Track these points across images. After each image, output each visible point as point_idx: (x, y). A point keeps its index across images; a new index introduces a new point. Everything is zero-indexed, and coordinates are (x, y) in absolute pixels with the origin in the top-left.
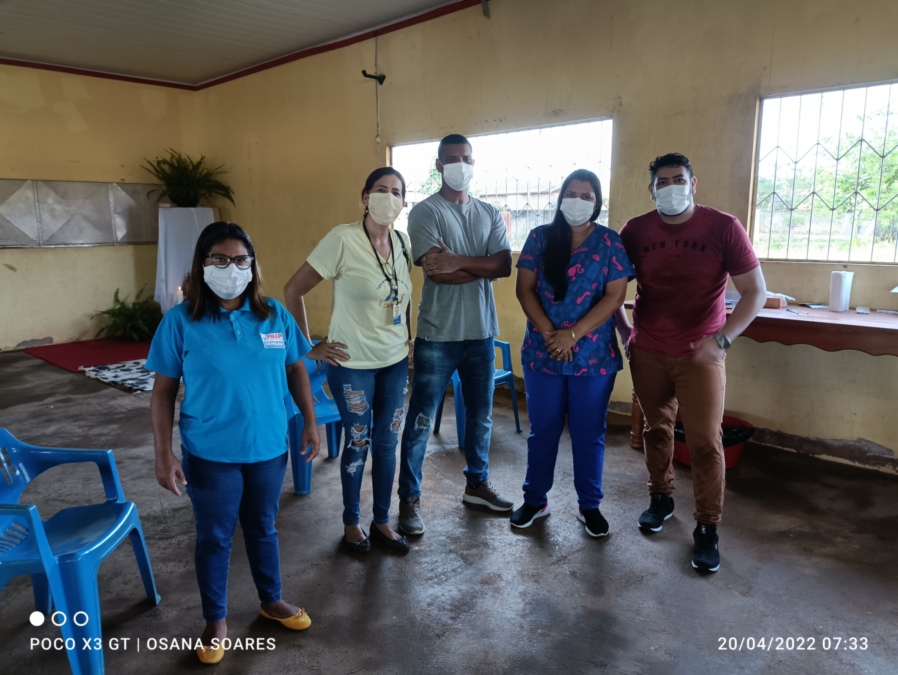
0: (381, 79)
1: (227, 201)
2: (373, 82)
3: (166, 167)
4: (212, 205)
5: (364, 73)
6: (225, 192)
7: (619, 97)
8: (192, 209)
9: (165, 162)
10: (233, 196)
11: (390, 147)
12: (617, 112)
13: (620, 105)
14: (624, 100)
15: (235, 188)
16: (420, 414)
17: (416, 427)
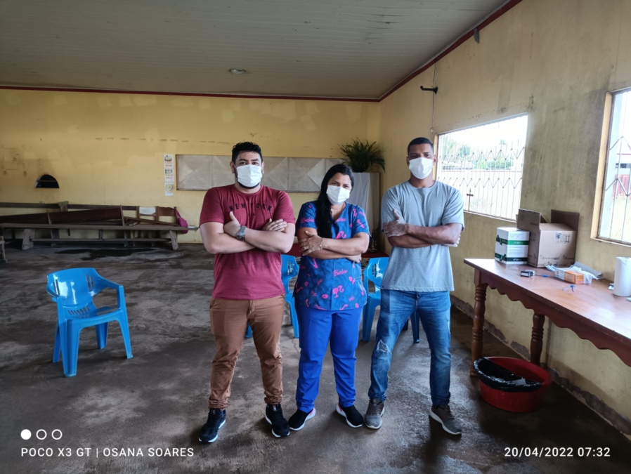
0: (435, 90)
2: (432, 92)
3: (350, 149)
4: (372, 172)
5: (422, 87)
7: (532, 97)
8: (359, 173)
9: (350, 146)
10: (385, 166)
11: (438, 136)
12: (530, 108)
13: (533, 102)
14: (535, 99)
15: (386, 161)
16: (381, 341)
17: (378, 348)
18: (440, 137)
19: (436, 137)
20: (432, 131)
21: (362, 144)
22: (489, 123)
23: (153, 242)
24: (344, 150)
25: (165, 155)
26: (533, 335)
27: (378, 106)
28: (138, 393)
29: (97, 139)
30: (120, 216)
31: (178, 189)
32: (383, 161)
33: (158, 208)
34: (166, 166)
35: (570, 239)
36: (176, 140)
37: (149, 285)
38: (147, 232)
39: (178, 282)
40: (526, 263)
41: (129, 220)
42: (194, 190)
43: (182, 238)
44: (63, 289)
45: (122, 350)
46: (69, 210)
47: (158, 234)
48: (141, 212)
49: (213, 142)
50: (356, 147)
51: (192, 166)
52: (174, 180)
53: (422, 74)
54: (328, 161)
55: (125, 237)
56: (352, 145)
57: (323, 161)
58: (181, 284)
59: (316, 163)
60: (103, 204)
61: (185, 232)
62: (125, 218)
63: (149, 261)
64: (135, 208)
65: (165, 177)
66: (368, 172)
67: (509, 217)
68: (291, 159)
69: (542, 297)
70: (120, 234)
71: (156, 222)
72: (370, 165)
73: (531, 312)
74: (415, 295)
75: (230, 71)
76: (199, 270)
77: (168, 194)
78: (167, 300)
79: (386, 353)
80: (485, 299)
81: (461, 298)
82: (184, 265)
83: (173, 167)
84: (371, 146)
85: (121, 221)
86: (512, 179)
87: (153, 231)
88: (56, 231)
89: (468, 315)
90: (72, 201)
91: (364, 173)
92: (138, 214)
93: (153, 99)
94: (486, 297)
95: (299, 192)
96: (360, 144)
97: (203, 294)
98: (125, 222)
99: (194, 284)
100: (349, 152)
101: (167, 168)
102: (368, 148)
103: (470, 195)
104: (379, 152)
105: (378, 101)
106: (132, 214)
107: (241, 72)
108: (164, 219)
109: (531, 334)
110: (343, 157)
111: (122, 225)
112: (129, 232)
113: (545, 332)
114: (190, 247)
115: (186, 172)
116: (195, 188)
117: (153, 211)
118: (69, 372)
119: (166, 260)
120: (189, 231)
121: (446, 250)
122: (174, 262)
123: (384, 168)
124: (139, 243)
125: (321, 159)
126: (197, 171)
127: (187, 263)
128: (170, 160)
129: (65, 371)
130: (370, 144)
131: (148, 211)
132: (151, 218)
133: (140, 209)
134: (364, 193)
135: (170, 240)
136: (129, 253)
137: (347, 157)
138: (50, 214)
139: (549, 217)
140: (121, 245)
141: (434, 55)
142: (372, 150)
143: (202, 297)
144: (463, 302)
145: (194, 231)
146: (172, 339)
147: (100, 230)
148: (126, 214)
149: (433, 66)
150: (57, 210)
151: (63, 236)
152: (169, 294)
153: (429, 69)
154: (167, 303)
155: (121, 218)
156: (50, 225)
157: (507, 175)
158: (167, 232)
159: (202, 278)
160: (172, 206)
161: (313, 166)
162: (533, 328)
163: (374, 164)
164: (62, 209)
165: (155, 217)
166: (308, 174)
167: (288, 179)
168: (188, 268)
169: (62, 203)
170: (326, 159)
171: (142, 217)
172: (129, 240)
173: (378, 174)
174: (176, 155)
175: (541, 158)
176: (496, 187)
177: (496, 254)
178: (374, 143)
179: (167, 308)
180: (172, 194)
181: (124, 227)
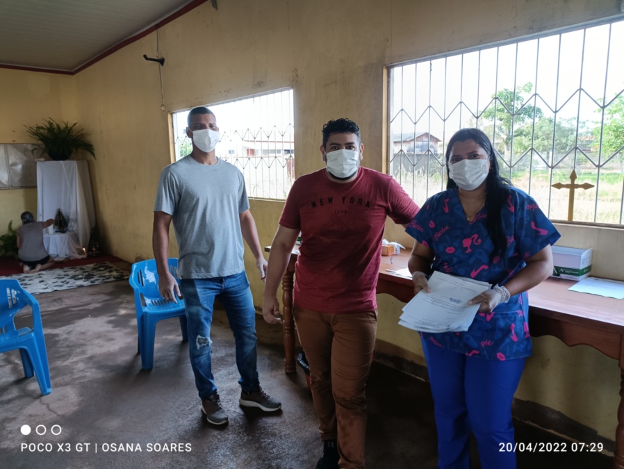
1: (90, 153)
4: (78, 159)
6: (89, 148)
8: (61, 162)
10: (95, 152)
15: (95, 146)
16: (199, 336)
24: (34, 133)
27: (72, 80)
32: (91, 146)
56: (45, 127)
66: (73, 159)
79: (208, 345)
91: (67, 162)
96: (55, 125)
102: (67, 130)
110: (33, 141)
123: (93, 155)
130: (69, 126)
142: (73, 133)
170: (5, 144)
173: (86, 162)
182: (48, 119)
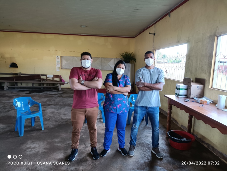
0: (154, 34)
1: (135, 62)
2: (153, 35)
3: (124, 55)
4: (131, 63)
5: (150, 33)
7: (189, 37)
9: (124, 54)
11: (155, 51)
12: (188, 41)
13: (189, 39)
14: (190, 38)
15: (136, 60)
16: (134, 124)
17: (133, 127)
18: (156, 51)
19: (154, 51)
20: (153, 49)
21: (128, 53)
22: (173, 46)
23: (52, 87)
24: (121, 55)
25: (57, 56)
26: (188, 123)
27: (134, 40)
28: (46, 143)
29: (32, 50)
30: (40, 78)
31: (61, 69)
32: (135, 59)
33: (54, 75)
34: (57, 60)
35: (202, 88)
36: (61, 51)
37: (50, 103)
38: (50, 84)
39: (61, 102)
40: (186, 96)
41: (43, 80)
42: (67, 69)
43: (62, 86)
44: (19, 104)
45: (40, 127)
46: (22, 76)
47: (54, 85)
48: (48, 77)
49: (74, 52)
50: (126, 54)
51: (67, 60)
52: (60, 65)
53: (150, 28)
54: (116, 59)
55: (42, 86)
56: (125, 54)
57: (114, 59)
58: (62, 103)
59: (111, 60)
60: (34, 74)
61: (64, 84)
62: (42, 79)
63: (50, 94)
64: (46, 75)
65: (57, 64)
66: (130, 63)
67: (180, 80)
68: (102, 58)
69: (192, 109)
70: (40, 84)
71: (53, 80)
72: (131, 61)
73: (188, 114)
74: (147, 108)
75: (81, 26)
76: (68, 98)
77: (58, 70)
78: (57, 109)
79: (136, 128)
80: (171, 109)
81: (163, 109)
82: (63, 96)
83: (60, 61)
84: (131, 54)
85: (41, 80)
86: (182, 66)
87: (52, 84)
88: (16, 83)
89: (165, 115)
90: (23, 72)
91: (128, 64)
92: (47, 77)
93: (53, 36)
94: (172, 109)
95: (105, 70)
96: (127, 53)
97: (70, 107)
98: (42, 80)
99: (67, 103)
100: (123, 56)
101: (57, 61)
102: (130, 54)
103: (166, 72)
104: (134, 56)
105: (134, 38)
106: (44, 77)
107: (85, 27)
108: (56, 79)
109: (188, 122)
110: (121, 58)
111: (41, 81)
112: (43, 84)
113: (193, 121)
114: (66, 90)
115: (64, 62)
116: (67, 68)
117: (52, 76)
118: (21, 135)
119: (57, 94)
120: (65, 84)
121: (158, 92)
122: (59, 95)
123: (136, 62)
124: (47, 88)
125: (113, 58)
126: (68, 62)
127: (64, 95)
128: (58, 58)
129: (19, 135)
130: (131, 53)
131: (50, 76)
132: (51, 79)
133: (48, 75)
134: (128, 71)
135: (58, 87)
136: (43, 91)
137: (123, 58)
138: (14, 77)
139: (195, 80)
140: (40, 89)
141: (154, 22)
142: (131, 55)
143: (70, 108)
144: (164, 110)
145: (66, 84)
146: (59, 123)
147: (32, 83)
148: (42, 77)
149: (154, 26)
150: (17, 76)
151: (19, 85)
152: (58, 107)
153: (152, 26)
154: (57, 110)
155: (40, 79)
156: (15, 81)
157: (180, 65)
158: (57, 84)
159: (70, 101)
160: (59, 75)
161: (110, 61)
162: (189, 120)
163: (132, 60)
164: (19, 75)
165: (53, 79)
166: (108, 64)
167: (101, 65)
168: (65, 97)
169: (19, 73)
170: (115, 58)
171: (48, 79)
172: (43, 87)
173: (134, 64)
174: (61, 56)
175: (192, 59)
176: (176, 69)
177: (175, 93)
178: (132, 53)
179: (57, 111)
180: (59, 70)
181: (42, 82)
182: (125, 51)
